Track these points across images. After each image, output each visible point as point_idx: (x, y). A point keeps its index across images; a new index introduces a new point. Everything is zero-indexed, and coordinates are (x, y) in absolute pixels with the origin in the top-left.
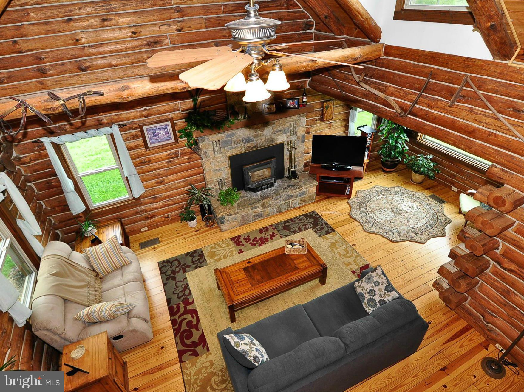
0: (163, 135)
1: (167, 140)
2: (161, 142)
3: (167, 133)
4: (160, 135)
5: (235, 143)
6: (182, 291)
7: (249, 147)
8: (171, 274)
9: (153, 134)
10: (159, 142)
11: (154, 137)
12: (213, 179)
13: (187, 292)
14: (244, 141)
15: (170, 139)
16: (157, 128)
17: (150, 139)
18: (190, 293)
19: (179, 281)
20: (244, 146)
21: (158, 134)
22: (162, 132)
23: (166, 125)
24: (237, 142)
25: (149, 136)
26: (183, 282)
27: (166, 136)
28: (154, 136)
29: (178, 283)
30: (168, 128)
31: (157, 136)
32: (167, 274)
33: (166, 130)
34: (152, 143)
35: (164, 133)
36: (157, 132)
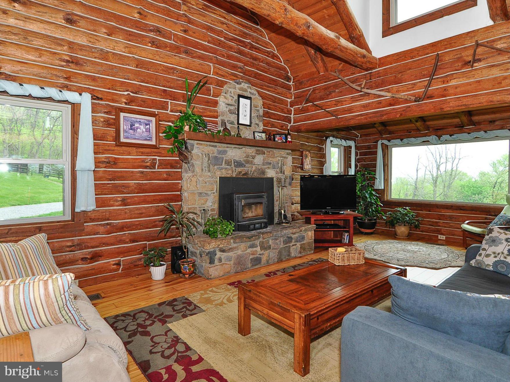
0: (143, 132)
1: (146, 140)
2: (138, 139)
3: (148, 130)
4: (139, 130)
5: (225, 163)
6: (169, 348)
7: (240, 172)
8: (137, 328)
9: (131, 126)
10: (135, 139)
11: (131, 131)
12: (195, 206)
13: (180, 347)
14: (236, 164)
15: (150, 139)
16: (138, 120)
17: (125, 131)
18: (188, 348)
19: (155, 336)
20: (236, 170)
21: (137, 128)
22: (142, 127)
23: (148, 121)
24: (228, 163)
25: (125, 127)
26: (167, 336)
27: (146, 134)
28: (131, 129)
29: (155, 338)
30: (151, 125)
31: (135, 130)
32: (127, 330)
33: (148, 126)
34: (127, 138)
35: (144, 130)
36: (137, 125)
